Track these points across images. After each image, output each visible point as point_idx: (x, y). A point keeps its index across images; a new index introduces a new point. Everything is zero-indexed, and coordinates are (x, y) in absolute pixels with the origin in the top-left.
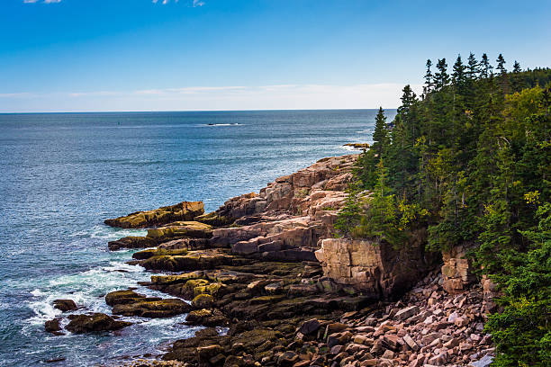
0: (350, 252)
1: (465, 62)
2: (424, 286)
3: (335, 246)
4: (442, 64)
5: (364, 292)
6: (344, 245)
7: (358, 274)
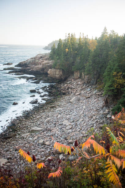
0: (55, 71)
1: (73, 34)
2: (69, 78)
3: (52, 70)
4: (69, 34)
5: (59, 79)
6: (54, 70)
7: (57, 76)
